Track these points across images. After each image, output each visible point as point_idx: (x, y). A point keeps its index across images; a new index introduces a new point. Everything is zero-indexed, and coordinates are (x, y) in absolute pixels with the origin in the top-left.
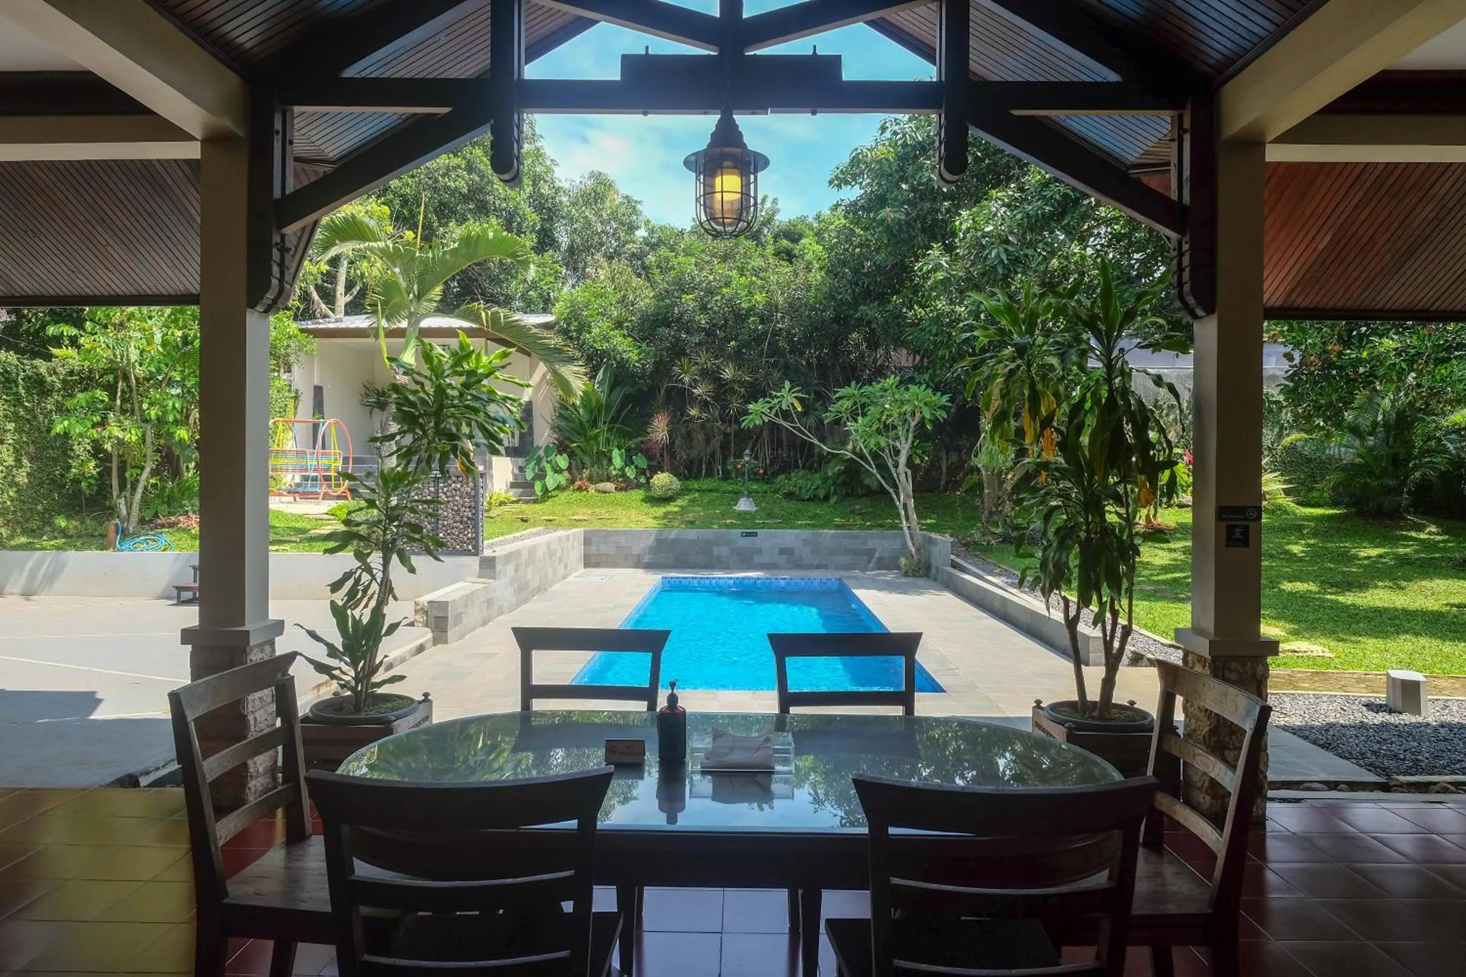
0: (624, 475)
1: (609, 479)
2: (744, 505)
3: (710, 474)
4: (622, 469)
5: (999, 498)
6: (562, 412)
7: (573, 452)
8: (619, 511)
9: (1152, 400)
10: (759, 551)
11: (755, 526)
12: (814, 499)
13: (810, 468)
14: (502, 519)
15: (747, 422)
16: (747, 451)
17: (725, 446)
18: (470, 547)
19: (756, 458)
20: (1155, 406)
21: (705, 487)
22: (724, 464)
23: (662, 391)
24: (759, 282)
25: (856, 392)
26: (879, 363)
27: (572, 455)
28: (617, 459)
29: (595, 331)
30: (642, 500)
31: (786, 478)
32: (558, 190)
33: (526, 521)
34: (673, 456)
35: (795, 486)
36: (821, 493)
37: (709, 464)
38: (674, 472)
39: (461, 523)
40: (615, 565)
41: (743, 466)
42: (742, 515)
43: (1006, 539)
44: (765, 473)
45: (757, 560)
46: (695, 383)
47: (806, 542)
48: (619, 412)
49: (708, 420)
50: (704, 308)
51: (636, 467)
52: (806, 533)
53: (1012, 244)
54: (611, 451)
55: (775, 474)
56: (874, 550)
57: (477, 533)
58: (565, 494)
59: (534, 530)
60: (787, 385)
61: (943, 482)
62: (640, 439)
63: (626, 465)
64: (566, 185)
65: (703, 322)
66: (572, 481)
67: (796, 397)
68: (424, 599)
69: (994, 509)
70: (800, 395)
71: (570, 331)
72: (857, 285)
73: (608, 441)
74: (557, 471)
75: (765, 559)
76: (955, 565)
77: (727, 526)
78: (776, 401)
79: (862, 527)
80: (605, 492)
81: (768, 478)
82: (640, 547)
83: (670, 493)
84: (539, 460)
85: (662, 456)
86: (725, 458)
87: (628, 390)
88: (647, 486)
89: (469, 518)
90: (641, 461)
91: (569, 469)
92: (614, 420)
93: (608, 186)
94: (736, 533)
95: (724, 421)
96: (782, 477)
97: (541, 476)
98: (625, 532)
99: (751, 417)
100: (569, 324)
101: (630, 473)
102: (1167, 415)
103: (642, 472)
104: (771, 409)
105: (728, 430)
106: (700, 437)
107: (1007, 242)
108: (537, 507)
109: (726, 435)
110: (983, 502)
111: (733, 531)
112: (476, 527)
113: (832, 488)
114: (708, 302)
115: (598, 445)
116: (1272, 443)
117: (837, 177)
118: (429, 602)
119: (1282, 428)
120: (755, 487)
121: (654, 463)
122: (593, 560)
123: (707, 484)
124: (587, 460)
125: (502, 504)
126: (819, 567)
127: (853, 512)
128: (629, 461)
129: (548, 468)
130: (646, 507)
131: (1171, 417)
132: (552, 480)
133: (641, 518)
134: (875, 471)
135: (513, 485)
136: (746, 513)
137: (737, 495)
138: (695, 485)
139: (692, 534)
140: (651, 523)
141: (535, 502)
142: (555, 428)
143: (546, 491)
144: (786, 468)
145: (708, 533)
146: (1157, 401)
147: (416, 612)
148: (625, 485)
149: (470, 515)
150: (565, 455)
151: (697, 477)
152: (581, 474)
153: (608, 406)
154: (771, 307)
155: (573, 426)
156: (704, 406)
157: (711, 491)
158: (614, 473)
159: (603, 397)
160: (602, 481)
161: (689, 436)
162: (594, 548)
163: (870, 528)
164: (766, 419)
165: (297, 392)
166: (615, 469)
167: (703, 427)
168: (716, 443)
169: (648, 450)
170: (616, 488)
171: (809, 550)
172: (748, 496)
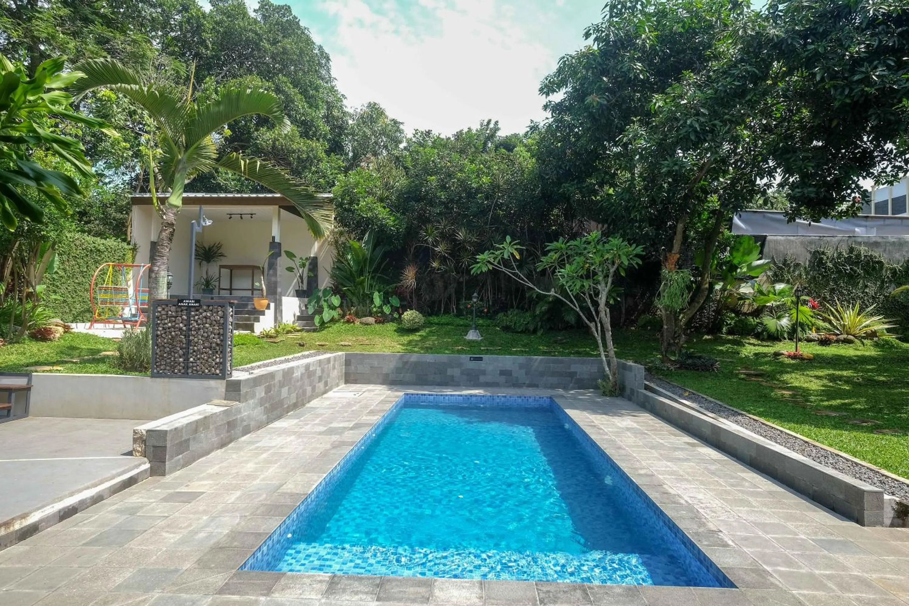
0: (382, 312)
1: (370, 314)
2: (472, 335)
3: (447, 311)
4: (381, 307)
5: (675, 333)
6: (338, 264)
7: (344, 294)
8: (377, 339)
9: (782, 259)
10: (484, 373)
11: (481, 352)
12: (526, 331)
13: (522, 308)
14: (284, 344)
15: (475, 270)
16: (475, 294)
17: (458, 292)
18: (218, 371)
19: (482, 300)
20: (784, 264)
21: (443, 321)
22: (458, 305)
23: (412, 250)
24: (485, 170)
25: (563, 246)
26: (574, 231)
27: (343, 297)
28: (377, 300)
29: (362, 203)
30: (395, 331)
31: (505, 315)
32: (344, 113)
33: (303, 346)
34: (419, 297)
35: (511, 322)
36: (531, 328)
37: (447, 305)
38: (420, 310)
39: (210, 348)
40: (368, 382)
41: (472, 306)
42: (470, 343)
43: (683, 366)
44: (488, 312)
45: (482, 379)
46: (436, 243)
47: (521, 366)
48: (380, 264)
49: (446, 271)
50: (443, 187)
51: (392, 306)
52: (521, 359)
53: (704, 115)
54: (372, 294)
55: (496, 313)
56: (575, 373)
57: (224, 358)
58: (337, 325)
59: (307, 353)
60: (508, 239)
61: (622, 320)
62: (395, 285)
63: (385, 304)
64: (351, 111)
65: (443, 197)
66: (343, 316)
67: (516, 249)
68: (144, 427)
69: (672, 341)
70: (519, 247)
71: (344, 204)
72: (560, 168)
73: (371, 286)
74: (332, 307)
75: (488, 378)
76: (647, 388)
77: (459, 352)
78: (498, 252)
79: (562, 354)
80: (367, 324)
81: (491, 315)
82: (389, 367)
83: (416, 326)
84: (319, 300)
85: (411, 298)
86: (458, 300)
87: (387, 248)
88: (399, 320)
89: (218, 345)
90: (395, 301)
91: (341, 306)
92: (376, 271)
93: (381, 113)
94: (465, 358)
95: (458, 273)
96: (501, 315)
97: (319, 311)
98: (377, 356)
99: (479, 265)
100: (342, 199)
101: (387, 310)
102: (794, 271)
103: (395, 309)
104: (495, 259)
105: (461, 280)
106: (440, 284)
107: (698, 114)
108: (315, 334)
109: (460, 283)
110: (662, 336)
111: (463, 356)
112: (223, 352)
113: (539, 324)
114: (447, 183)
115: (364, 289)
116: (876, 294)
117: (546, 86)
118: (148, 431)
119: (883, 282)
120: (481, 322)
121: (405, 303)
122: (352, 377)
123: (445, 319)
124: (354, 299)
125: (288, 332)
126: (530, 386)
127: (556, 342)
128: (386, 301)
129: (325, 305)
130: (396, 336)
131: (797, 273)
132: (327, 315)
133: (394, 344)
134: (578, 310)
135: (300, 318)
136: (473, 341)
137: (466, 328)
138: (434, 319)
139: (429, 358)
140: (399, 348)
141: (315, 331)
142: (333, 276)
143: (323, 323)
144: (504, 308)
145: (443, 357)
146: (785, 260)
147: (135, 440)
148: (382, 319)
149: (219, 342)
150: (338, 296)
151: (437, 315)
152: (350, 310)
153: (372, 260)
154: (495, 187)
155: (345, 274)
156: (443, 260)
157: (448, 324)
158: (375, 310)
159: (368, 254)
160: (365, 316)
161: (432, 284)
162: (353, 368)
163: (569, 354)
164: (491, 267)
165: (135, 245)
166: (375, 307)
167: (442, 276)
168: (452, 289)
169: (400, 294)
170: (376, 321)
171: (523, 371)
172: (476, 329)
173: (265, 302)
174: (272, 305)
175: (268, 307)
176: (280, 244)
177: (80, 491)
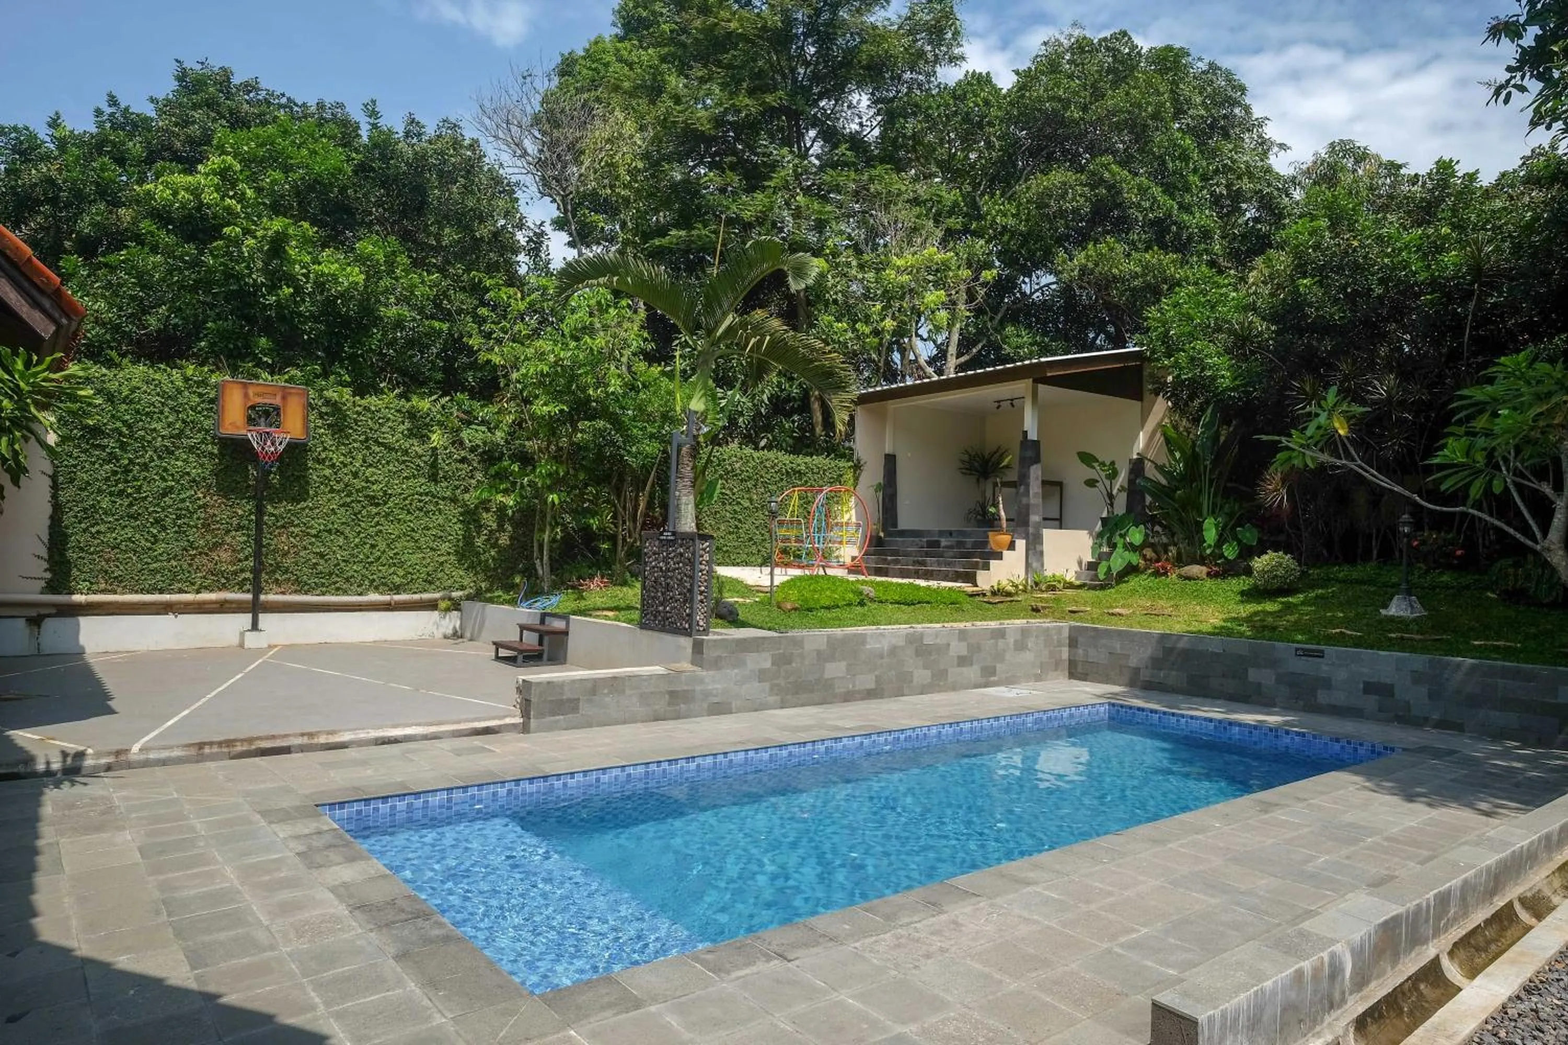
0: (1221, 556)
1: (1202, 561)
2: (1399, 607)
4: (1218, 546)
7: (1154, 522)
10: (1327, 684)
18: (687, 626)
27: (1150, 527)
28: (1211, 532)
30: (1236, 593)
39: (683, 595)
40: (1106, 680)
42: (1375, 623)
45: (1323, 697)
47: (1418, 678)
51: (1239, 542)
52: (1417, 660)
54: (1201, 521)
57: (692, 608)
58: (1138, 578)
63: (1226, 540)
66: (1152, 563)
75: (1339, 698)
80: (1189, 578)
82: (1140, 656)
83: (1279, 584)
89: (688, 590)
90: (1247, 534)
94: (1285, 648)
98: (1120, 633)
101: (1230, 551)
111: (1282, 645)
112: (692, 600)
122: (1080, 669)
125: (1049, 588)
128: (1228, 534)
132: (1122, 560)
139: (1213, 643)
145: (1241, 645)
148: (1221, 570)
149: (689, 586)
154: (1471, 271)
158: (1208, 551)
160: (1192, 563)
165: (859, 461)
166: (1207, 546)
169: (1259, 518)
170: (1208, 574)
171: (1424, 690)
172: (1409, 593)
173: (1006, 538)
174: (1021, 544)
175: (1012, 546)
176: (1036, 444)
177: (410, 725)
